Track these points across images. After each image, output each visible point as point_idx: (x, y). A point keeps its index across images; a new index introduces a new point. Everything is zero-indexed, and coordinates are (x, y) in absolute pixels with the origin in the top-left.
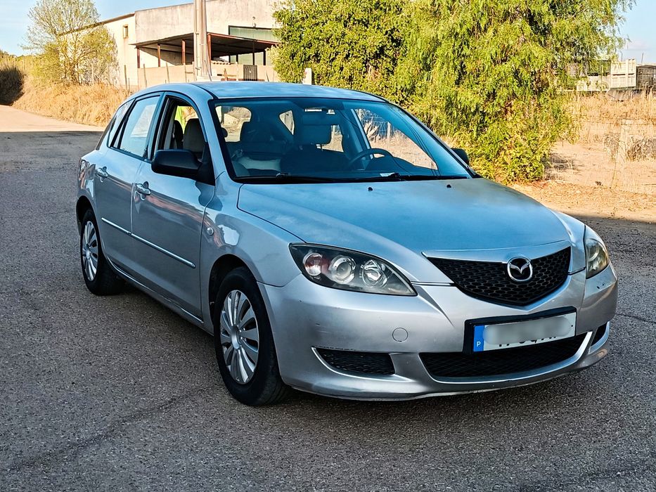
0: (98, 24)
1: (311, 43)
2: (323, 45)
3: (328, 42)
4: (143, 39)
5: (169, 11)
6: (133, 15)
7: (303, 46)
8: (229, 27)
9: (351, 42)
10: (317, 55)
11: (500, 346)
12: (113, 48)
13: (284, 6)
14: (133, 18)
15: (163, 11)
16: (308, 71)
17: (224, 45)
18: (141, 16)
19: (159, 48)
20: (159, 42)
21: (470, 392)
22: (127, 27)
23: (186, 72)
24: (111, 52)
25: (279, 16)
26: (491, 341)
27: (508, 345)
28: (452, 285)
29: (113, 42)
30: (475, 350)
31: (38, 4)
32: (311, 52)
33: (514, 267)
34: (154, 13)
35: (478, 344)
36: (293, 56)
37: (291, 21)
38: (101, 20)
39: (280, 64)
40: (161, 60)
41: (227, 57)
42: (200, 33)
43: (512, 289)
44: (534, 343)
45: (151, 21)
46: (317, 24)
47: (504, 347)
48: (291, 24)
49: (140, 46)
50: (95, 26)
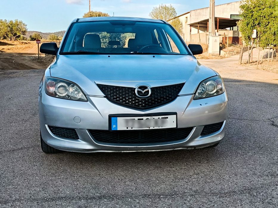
0: (176, 17)
1: (256, 18)
2: (263, 19)
3: (265, 18)
4: (193, 22)
5: (204, 10)
6: (189, 12)
7: (253, 20)
8: (231, 15)
9: (275, 17)
10: (259, 24)
11: (127, 128)
12: (181, 27)
13: (245, 3)
14: (189, 14)
15: (202, 10)
16: (255, 31)
17: (226, 23)
18: (193, 13)
19: (199, 25)
20: (199, 23)
21: (120, 151)
22: (187, 18)
23: (206, 35)
24: (181, 28)
25: (242, 7)
26: (121, 125)
27: (132, 128)
28: (105, 97)
29: (182, 24)
30: (113, 129)
31: (153, 10)
32: (257, 23)
33: (140, 90)
34: (198, 11)
35: (114, 126)
36: (248, 24)
37: (248, 9)
38: (177, 15)
39: (242, 28)
40: (199, 30)
41: (229, 28)
42: (212, 17)
43: (137, 101)
44: (148, 129)
45: (197, 14)
46: (260, 10)
47: (130, 129)
48: (248, 10)
49: (191, 25)
50: (175, 18)
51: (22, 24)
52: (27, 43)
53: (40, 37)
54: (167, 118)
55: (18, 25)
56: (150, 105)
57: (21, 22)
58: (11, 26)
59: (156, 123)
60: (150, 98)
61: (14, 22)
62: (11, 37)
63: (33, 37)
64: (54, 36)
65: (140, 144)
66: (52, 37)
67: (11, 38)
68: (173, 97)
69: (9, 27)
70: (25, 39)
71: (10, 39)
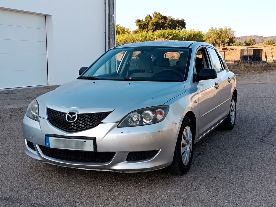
28: (48, 119)
33: (69, 115)
35: (48, 144)
51: (231, 31)
52: (232, 50)
53: (255, 42)
54: (85, 142)
55: (227, 32)
56: (75, 129)
57: (230, 29)
58: (220, 34)
59: (77, 145)
60: (76, 123)
61: (223, 29)
62: (220, 43)
63: (247, 42)
64: (270, 41)
65: (70, 162)
66: (268, 41)
67: (220, 45)
68: (96, 123)
69: (219, 34)
70: (241, 44)
71: (218, 46)
